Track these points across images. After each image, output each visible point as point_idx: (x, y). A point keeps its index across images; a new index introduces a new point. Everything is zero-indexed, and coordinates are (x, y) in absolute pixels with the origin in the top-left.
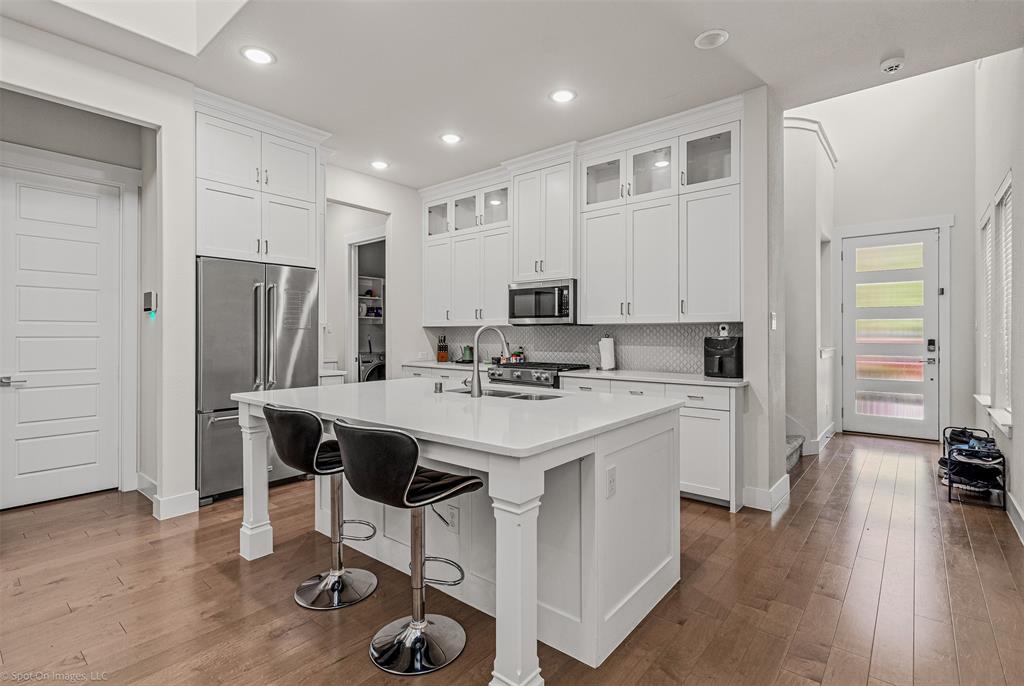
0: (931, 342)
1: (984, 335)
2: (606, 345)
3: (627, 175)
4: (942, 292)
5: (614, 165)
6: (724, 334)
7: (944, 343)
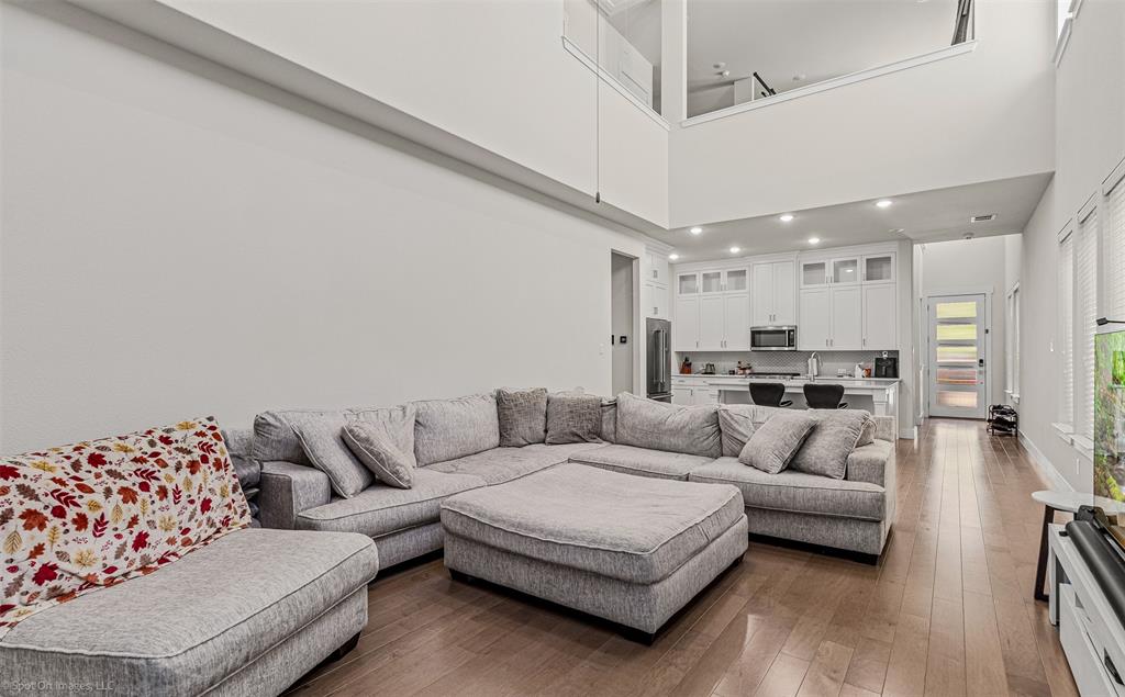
0: (981, 361)
1: (1010, 357)
2: (812, 362)
3: (829, 272)
4: (987, 331)
5: (821, 266)
6: (885, 356)
7: (988, 362)
